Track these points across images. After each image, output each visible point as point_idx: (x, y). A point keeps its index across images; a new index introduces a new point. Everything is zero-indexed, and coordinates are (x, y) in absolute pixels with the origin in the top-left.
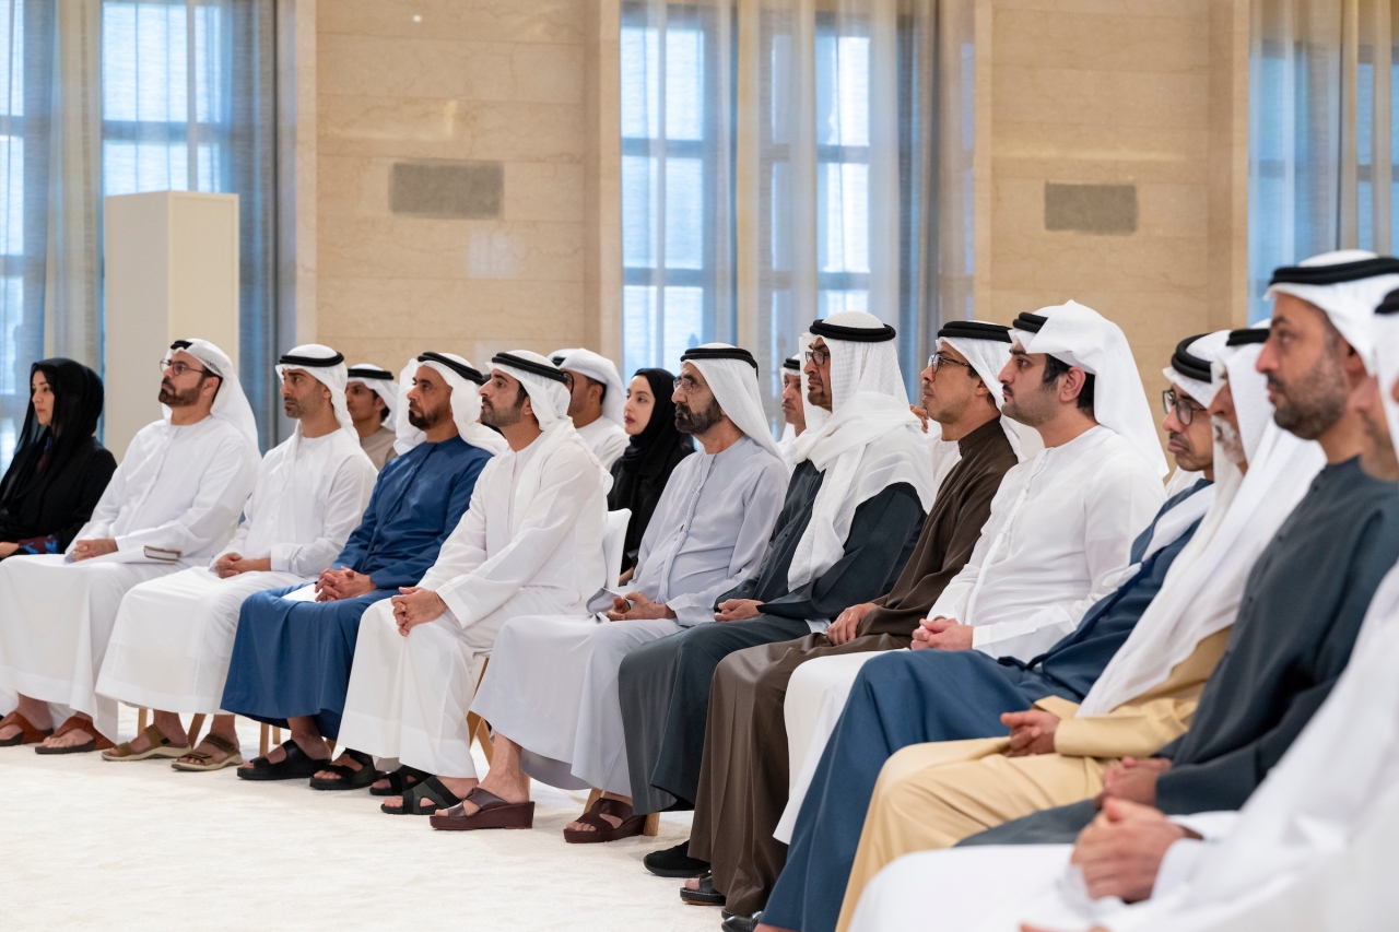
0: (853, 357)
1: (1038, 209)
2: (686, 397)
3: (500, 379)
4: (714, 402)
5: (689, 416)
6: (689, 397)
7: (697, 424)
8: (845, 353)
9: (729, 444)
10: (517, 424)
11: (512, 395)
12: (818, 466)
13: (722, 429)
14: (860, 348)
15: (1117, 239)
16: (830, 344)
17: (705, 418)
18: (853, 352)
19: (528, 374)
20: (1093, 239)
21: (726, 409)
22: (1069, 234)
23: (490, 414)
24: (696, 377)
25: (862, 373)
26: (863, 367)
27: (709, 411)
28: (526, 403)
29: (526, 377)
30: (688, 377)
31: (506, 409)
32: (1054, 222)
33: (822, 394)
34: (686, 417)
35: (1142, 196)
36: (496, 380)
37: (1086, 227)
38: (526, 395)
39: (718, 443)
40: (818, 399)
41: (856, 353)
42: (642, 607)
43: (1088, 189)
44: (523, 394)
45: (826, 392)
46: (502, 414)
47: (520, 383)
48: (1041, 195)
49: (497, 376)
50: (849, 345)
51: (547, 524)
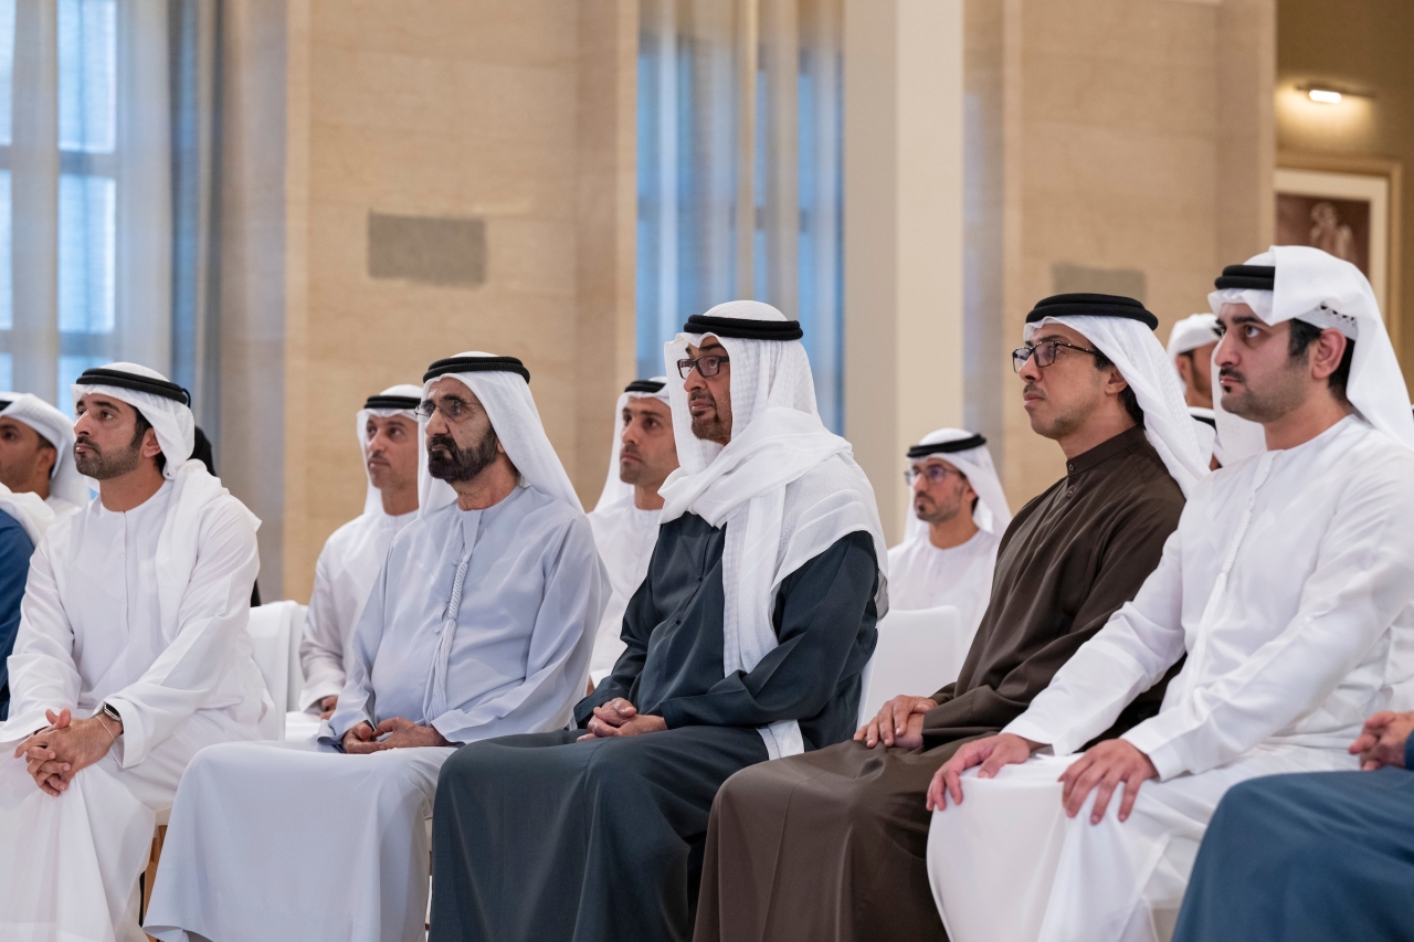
0: (758, 363)
1: (358, 248)
2: (447, 426)
3: (105, 408)
4: (491, 433)
5: (453, 454)
6: (452, 426)
7: (465, 464)
8: (748, 357)
9: (505, 494)
10: (132, 473)
11: (127, 427)
12: (712, 518)
13: (498, 471)
14: (767, 348)
15: (460, 295)
16: (730, 345)
17: (477, 456)
18: (758, 355)
19: (147, 396)
20: (430, 292)
21: (506, 442)
22: (399, 284)
23: (95, 460)
24: (464, 396)
25: (771, 386)
26: (773, 377)
27: (482, 446)
28: (146, 439)
29: (146, 402)
30: (448, 398)
31: (120, 451)
32: (381, 266)
33: (717, 419)
34: (448, 455)
35: (493, 235)
36: (98, 409)
37: (422, 274)
38: (148, 426)
39: (487, 492)
40: (711, 428)
41: (763, 356)
42: (407, 732)
43: (423, 222)
44: (143, 424)
45: (722, 416)
46: (114, 459)
47: (136, 409)
48: (363, 229)
49: (100, 404)
50: (751, 345)
51: (228, 610)
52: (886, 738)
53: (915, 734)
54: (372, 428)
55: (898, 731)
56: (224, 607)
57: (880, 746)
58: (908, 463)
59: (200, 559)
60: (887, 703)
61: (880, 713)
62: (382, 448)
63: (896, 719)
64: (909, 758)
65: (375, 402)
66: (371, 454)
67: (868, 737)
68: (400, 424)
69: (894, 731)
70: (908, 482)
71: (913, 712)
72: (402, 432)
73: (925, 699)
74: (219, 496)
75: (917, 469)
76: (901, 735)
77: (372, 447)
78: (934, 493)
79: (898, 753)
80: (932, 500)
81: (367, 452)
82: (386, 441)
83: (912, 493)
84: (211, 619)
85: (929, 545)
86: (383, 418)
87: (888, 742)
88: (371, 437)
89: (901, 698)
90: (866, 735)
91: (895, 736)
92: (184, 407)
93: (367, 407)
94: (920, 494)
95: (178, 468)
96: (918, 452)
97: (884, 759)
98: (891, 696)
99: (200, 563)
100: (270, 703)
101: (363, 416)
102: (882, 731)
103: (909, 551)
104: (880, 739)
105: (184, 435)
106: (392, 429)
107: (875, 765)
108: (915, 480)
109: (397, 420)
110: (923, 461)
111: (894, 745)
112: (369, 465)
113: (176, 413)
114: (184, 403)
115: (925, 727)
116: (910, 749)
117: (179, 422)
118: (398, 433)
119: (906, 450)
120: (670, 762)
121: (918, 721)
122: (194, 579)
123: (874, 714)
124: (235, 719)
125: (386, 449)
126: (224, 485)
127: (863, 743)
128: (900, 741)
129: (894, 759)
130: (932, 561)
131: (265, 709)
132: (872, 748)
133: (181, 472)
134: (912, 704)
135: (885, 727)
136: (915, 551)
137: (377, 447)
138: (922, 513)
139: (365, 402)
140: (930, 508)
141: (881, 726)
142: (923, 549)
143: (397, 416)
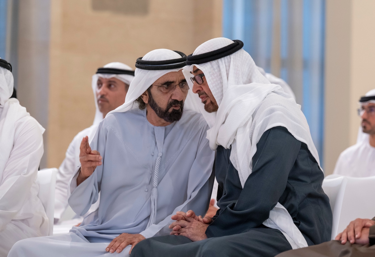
51: (28, 172)
52: (351, 239)
53: (365, 237)
54: (100, 83)
55: (357, 236)
56: (26, 171)
57: (348, 244)
58: (359, 105)
59: (15, 146)
60: (352, 222)
61: (348, 227)
62: (105, 93)
63: (356, 230)
64: (363, 249)
65: (101, 71)
66: (99, 96)
67: (342, 239)
68: (114, 82)
69: (355, 236)
70: (359, 114)
71: (364, 227)
72: (115, 86)
73: (370, 220)
74: (25, 116)
75: (363, 108)
76: (358, 238)
77: (100, 93)
78: (371, 120)
79: (357, 246)
80: (369, 123)
81: (97, 95)
82: (107, 90)
83: (360, 120)
84: (19, 176)
85: (368, 145)
86: (106, 79)
87: (352, 241)
88: (99, 88)
89: (358, 220)
90: (341, 238)
91: (355, 239)
92: (9, 72)
93: (97, 73)
94: (365, 120)
95: (5, 102)
96: (364, 99)
97: (351, 249)
98: (353, 219)
99: (15, 148)
100: (46, 218)
101: (95, 78)
102: (349, 236)
103: (358, 149)
104: (348, 240)
105: (8, 85)
106: (110, 84)
107: (346, 252)
108: (362, 113)
109: (112, 80)
110: (366, 104)
111: (355, 243)
112: (98, 101)
113: (5, 74)
114: (9, 70)
115: (370, 234)
116: (363, 245)
117: (6, 79)
118: (112, 86)
119: (359, 98)
120: (241, 249)
121: (367, 231)
122: (11, 156)
123: (344, 227)
124: (29, 226)
125: (107, 94)
126: (28, 111)
127: (339, 241)
128: (358, 241)
129: (356, 250)
130: (370, 153)
131: (43, 220)
132: (344, 244)
133: (7, 104)
134: (364, 223)
135: (351, 234)
136: (362, 149)
137: (103, 93)
138: (365, 130)
139: (96, 70)
140: (369, 127)
141: (349, 233)
142: (366, 148)
143: (113, 78)
